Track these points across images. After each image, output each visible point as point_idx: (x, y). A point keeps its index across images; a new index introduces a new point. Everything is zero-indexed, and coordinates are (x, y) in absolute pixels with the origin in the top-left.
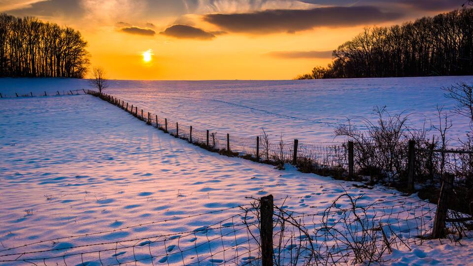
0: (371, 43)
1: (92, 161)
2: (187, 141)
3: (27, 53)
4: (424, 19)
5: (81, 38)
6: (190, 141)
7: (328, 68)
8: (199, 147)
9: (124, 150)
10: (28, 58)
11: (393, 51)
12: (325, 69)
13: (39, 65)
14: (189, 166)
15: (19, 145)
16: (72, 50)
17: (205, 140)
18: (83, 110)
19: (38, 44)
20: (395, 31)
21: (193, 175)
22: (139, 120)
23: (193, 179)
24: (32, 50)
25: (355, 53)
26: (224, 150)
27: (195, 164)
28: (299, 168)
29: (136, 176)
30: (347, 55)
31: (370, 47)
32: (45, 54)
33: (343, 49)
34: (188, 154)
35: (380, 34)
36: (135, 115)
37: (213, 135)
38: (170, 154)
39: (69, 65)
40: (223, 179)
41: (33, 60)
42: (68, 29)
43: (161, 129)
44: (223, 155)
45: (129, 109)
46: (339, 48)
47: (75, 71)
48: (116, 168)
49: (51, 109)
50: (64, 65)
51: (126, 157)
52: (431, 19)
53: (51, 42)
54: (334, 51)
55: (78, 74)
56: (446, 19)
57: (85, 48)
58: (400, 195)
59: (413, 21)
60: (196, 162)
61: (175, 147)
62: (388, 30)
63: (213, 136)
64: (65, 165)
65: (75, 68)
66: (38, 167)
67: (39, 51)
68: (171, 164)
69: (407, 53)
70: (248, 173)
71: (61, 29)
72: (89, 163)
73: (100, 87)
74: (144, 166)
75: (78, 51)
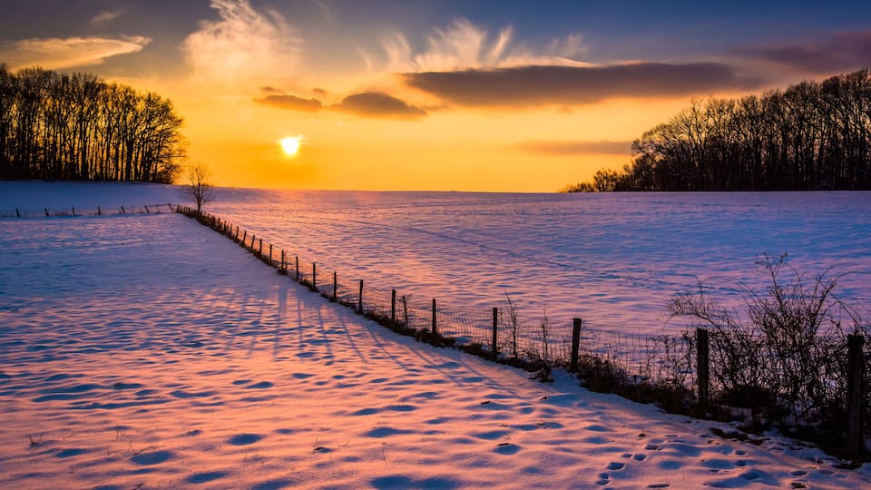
0: (704, 127)
1: (159, 348)
2: (352, 311)
3: (74, 138)
4: (803, 85)
5: (172, 111)
6: (357, 309)
7: (624, 173)
8: (375, 323)
9: (227, 326)
10: (76, 146)
11: (746, 142)
12: (619, 174)
13: (94, 158)
14: (350, 367)
15: (26, 310)
16: (157, 133)
17: (388, 310)
18: (161, 243)
19: (95, 121)
20: (750, 106)
21: (357, 390)
22: (265, 265)
23: (356, 400)
24: (83, 133)
25: (675, 144)
26: (425, 331)
27: (366, 362)
28: (583, 380)
29: (238, 388)
30: (659, 149)
31: (703, 135)
32: (106, 140)
33: (652, 137)
34: (353, 338)
35: (720, 111)
36: (258, 255)
37: (404, 300)
38: (318, 336)
39: (149, 159)
40: (419, 402)
41: (84, 151)
42: (150, 95)
43: (305, 283)
44: (424, 342)
45: (248, 242)
46: (645, 135)
47: (159, 170)
48: (202, 366)
49: (103, 239)
50: (139, 159)
51: (226, 341)
52: (816, 85)
53: (118, 119)
54: (635, 142)
55: (164, 176)
56: (846, 86)
57: (178, 129)
58: (834, 466)
59: (783, 90)
60: (367, 358)
61: (327, 321)
62: (736, 104)
63: (404, 302)
64: (103, 357)
65: (158, 165)
66: (49, 359)
67: (96, 133)
68: (316, 360)
69: (772, 147)
70: (475, 390)
71: (137, 95)
72: (152, 352)
73: (199, 200)
74: (260, 364)
75: (165, 134)
